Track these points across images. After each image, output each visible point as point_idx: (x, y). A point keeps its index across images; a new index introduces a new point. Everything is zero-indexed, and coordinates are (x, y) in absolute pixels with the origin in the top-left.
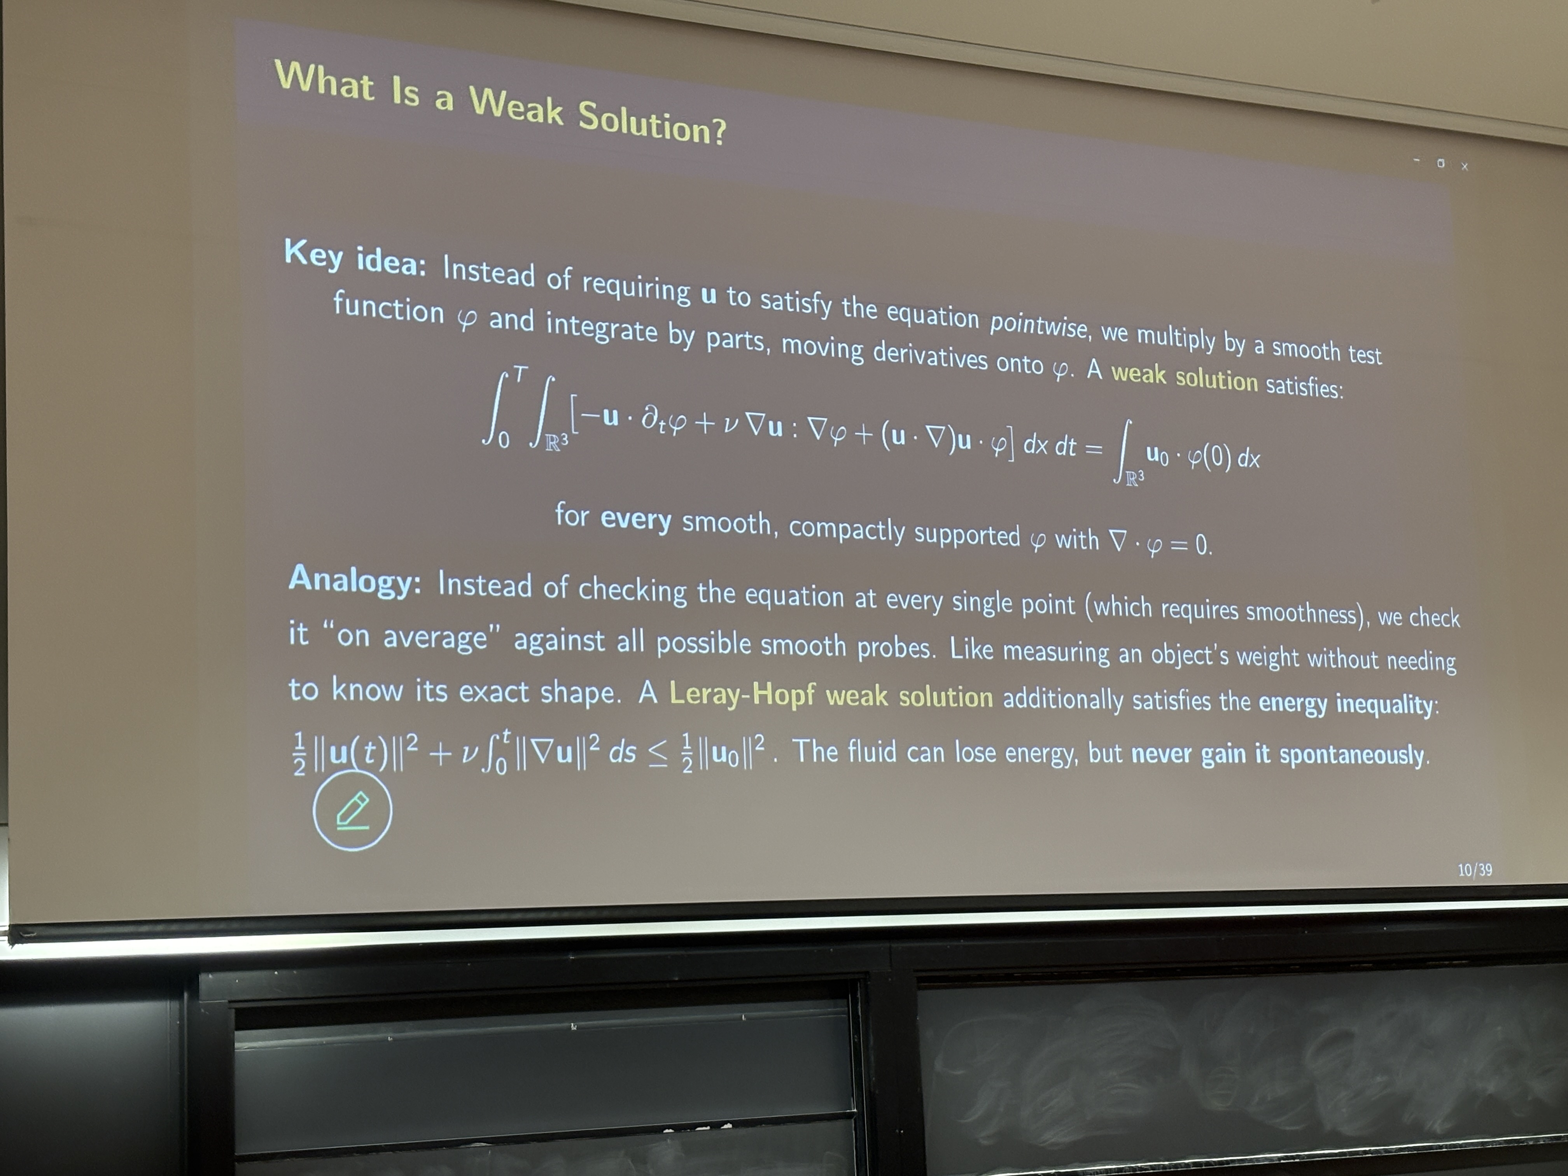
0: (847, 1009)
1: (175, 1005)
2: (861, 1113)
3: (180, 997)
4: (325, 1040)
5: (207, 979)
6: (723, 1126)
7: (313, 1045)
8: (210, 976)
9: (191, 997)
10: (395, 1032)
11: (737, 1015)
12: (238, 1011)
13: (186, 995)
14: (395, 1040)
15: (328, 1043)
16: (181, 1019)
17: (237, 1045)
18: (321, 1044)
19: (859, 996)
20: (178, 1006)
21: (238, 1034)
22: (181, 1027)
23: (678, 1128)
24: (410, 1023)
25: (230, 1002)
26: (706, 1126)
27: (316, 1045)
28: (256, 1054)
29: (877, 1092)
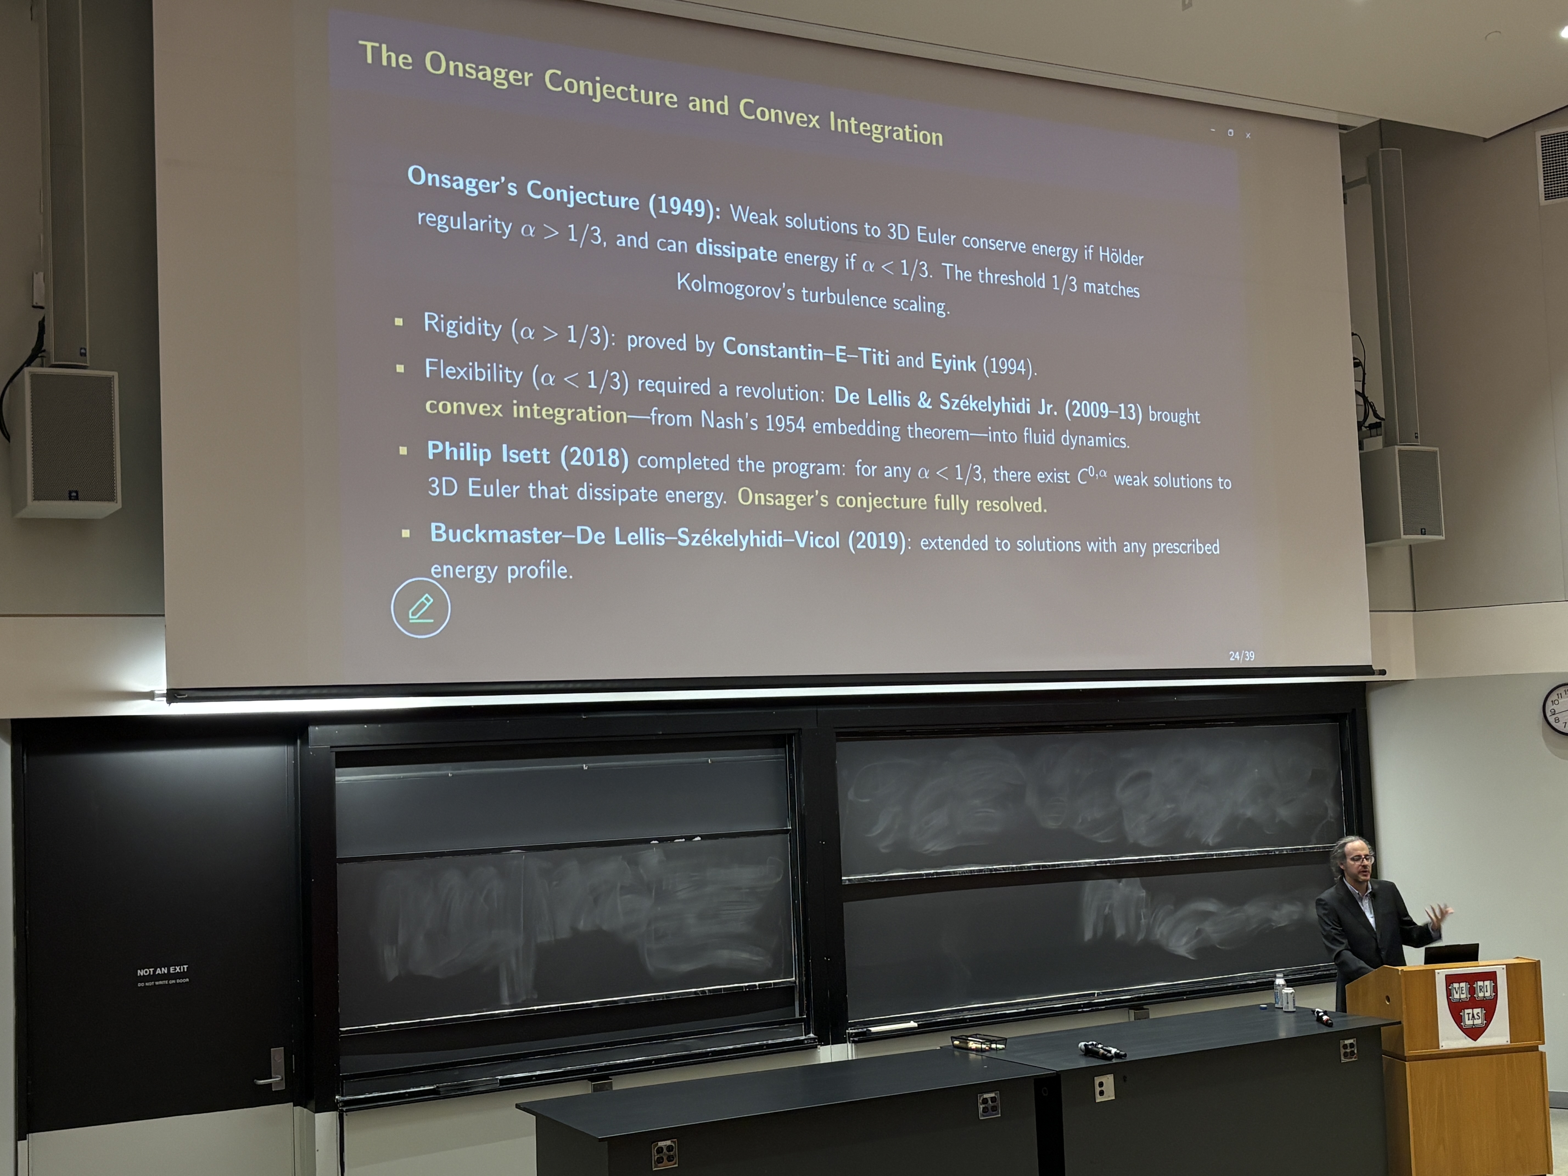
0: (784, 755)
1: (291, 749)
2: (794, 829)
3: (294, 743)
4: (402, 775)
5: (314, 731)
6: (694, 838)
7: (393, 779)
8: (317, 728)
9: (302, 744)
10: (452, 770)
11: (704, 759)
12: (337, 754)
13: (299, 741)
14: (452, 776)
15: (403, 778)
16: (295, 759)
17: (337, 779)
18: (399, 778)
19: (793, 746)
20: (293, 750)
21: (338, 770)
22: (295, 765)
23: (661, 840)
24: (465, 764)
25: (331, 747)
26: (682, 839)
27: (395, 779)
28: (351, 784)
29: (806, 814)
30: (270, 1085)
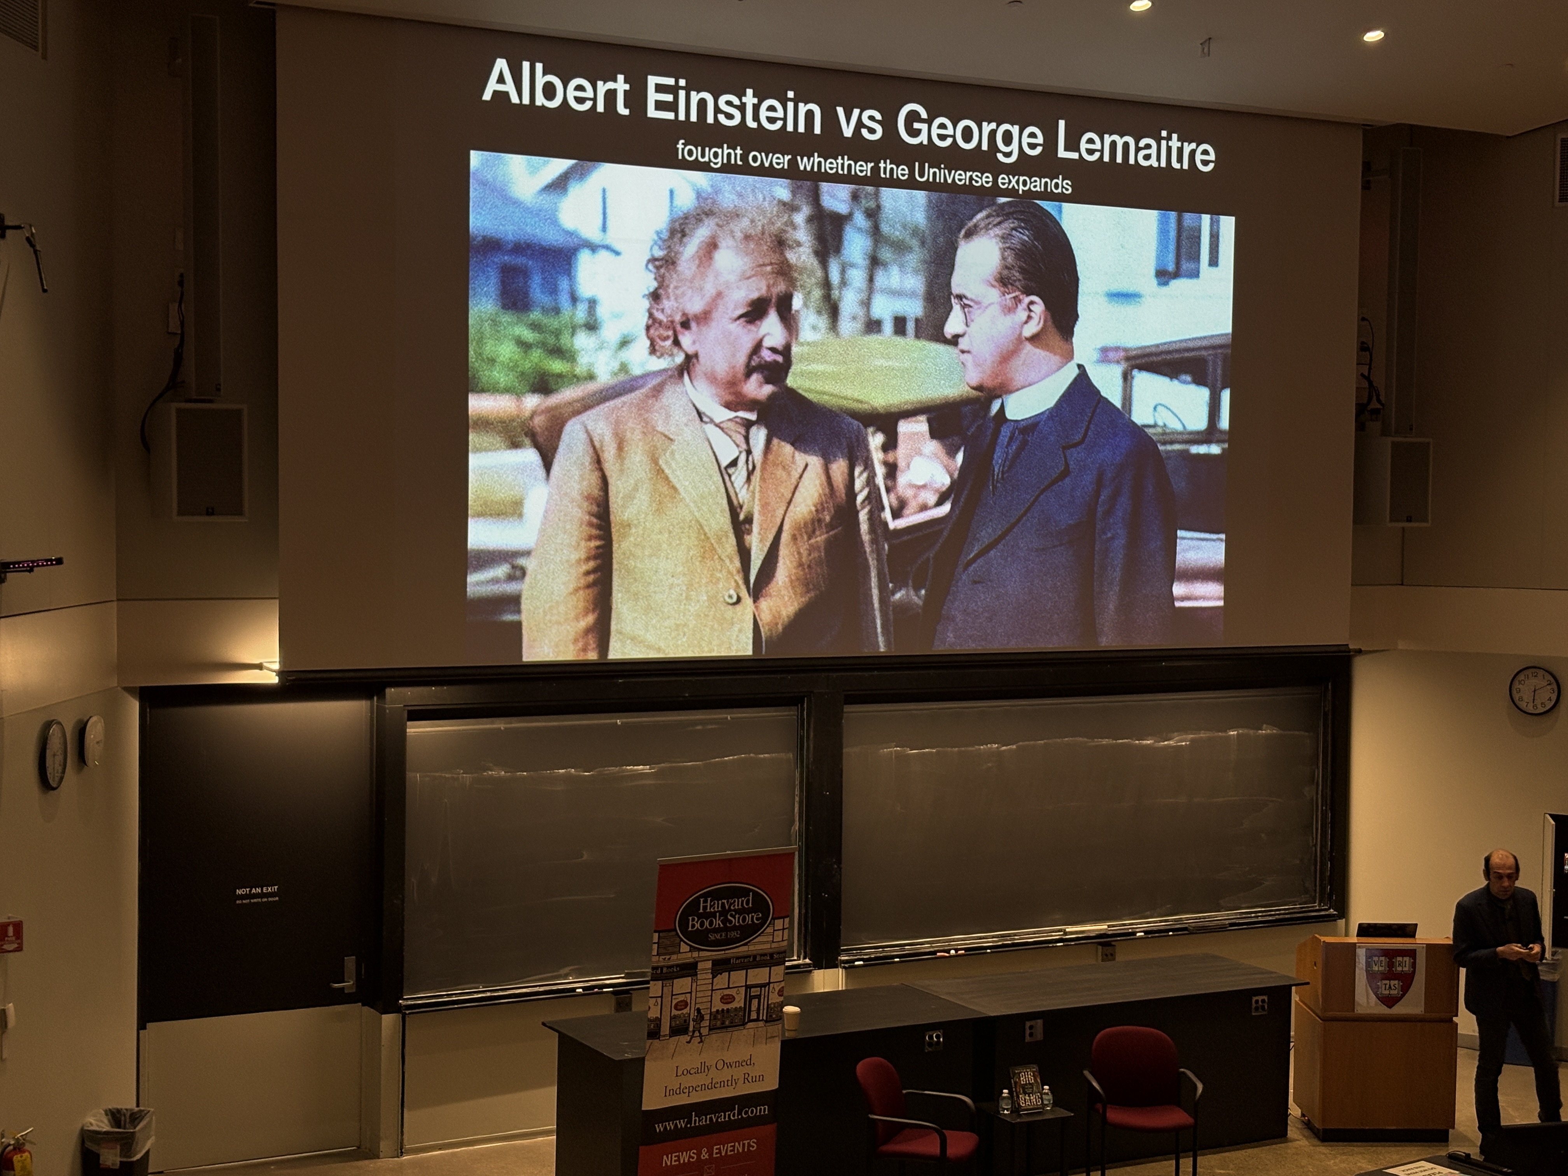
0: (797, 712)
1: (369, 702)
3: (371, 699)
5: (391, 691)
10: (505, 724)
11: (725, 716)
12: (409, 711)
13: (375, 698)
14: (506, 729)
15: (463, 730)
16: (372, 713)
17: (408, 730)
18: (459, 730)
19: (805, 706)
20: (371, 706)
21: (409, 723)
22: (372, 717)
24: (515, 719)
25: (404, 706)
28: (420, 737)
29: (813, 767)
30: (343, 989)
